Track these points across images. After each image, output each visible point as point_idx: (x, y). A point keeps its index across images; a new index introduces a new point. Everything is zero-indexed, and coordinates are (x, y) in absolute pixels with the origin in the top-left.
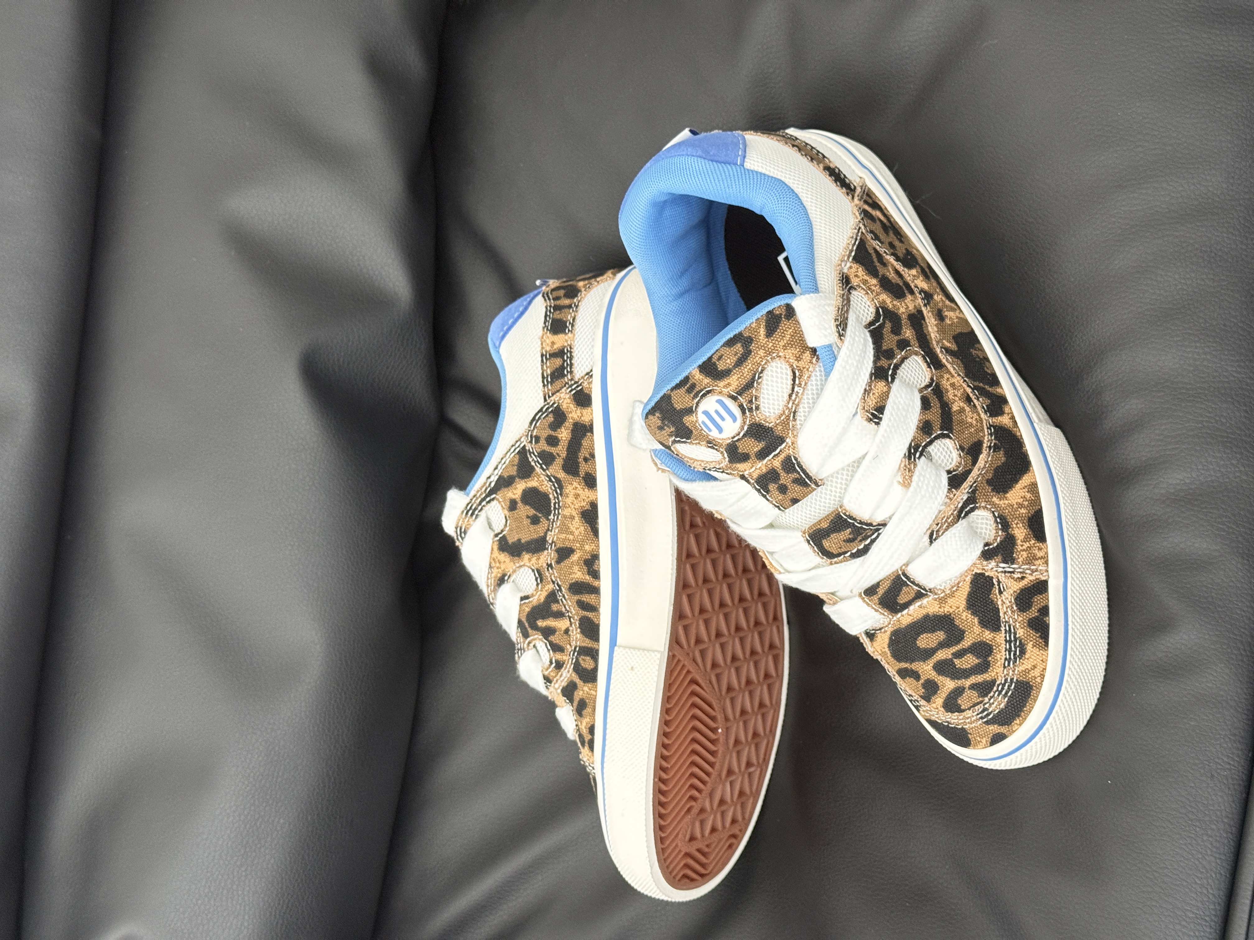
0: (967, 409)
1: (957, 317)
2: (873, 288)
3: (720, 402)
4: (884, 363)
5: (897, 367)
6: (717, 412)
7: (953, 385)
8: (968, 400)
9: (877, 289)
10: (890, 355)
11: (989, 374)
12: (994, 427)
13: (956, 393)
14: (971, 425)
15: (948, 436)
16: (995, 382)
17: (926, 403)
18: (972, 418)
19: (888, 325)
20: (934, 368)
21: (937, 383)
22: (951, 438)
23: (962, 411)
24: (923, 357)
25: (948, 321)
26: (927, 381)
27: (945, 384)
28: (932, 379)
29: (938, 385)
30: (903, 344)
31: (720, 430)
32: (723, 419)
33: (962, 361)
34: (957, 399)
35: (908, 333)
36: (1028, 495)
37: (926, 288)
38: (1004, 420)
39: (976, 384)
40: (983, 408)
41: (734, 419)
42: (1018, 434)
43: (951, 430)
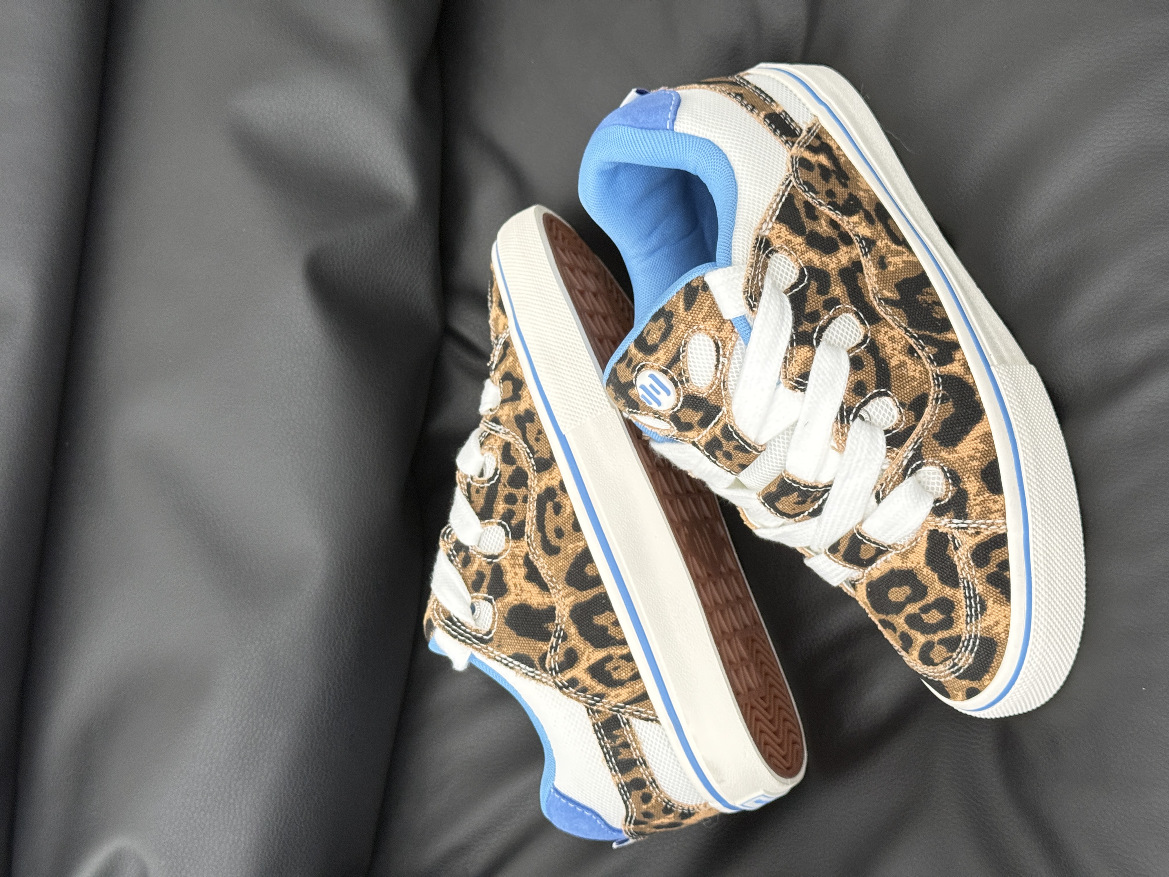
0: (909, 361)
1: (904, 262)
2: (797, 247)
3: (652, 376)
4: (806, 327)
5: (823, 329)
6: (651, 386)
7: (892, 339)
8: (911, 351)
9: (803, 247)
10: (814, 317)
11: (937, 319)
12: (942, 377)
13: (896, 346)
14: (914, 378)
15: (886, 394)
16: (946, 325)
17: (856, 363)
18: (915, 371)
19: (814, 285)
20: (869, 324)
21: (871, 340)
22: (888, 395)
23: (902, 364)
24: (856, 314)
25: (891, 268)
26: (859, 338)
27: (882, 338)
28: (866, 337)
29: (873, 342)
30: (831, 303)
31: (659, 404)
32: (658, 393)
33: (904, 310)
34: (896, 352)
35: (838, 290)
36: (981, 446)
37: (869, 235)
38: (954, 368)
39: (921, 333)
40: (929, 358)
41: (668, 393)
42: (971, 381)
43: (888, 386)
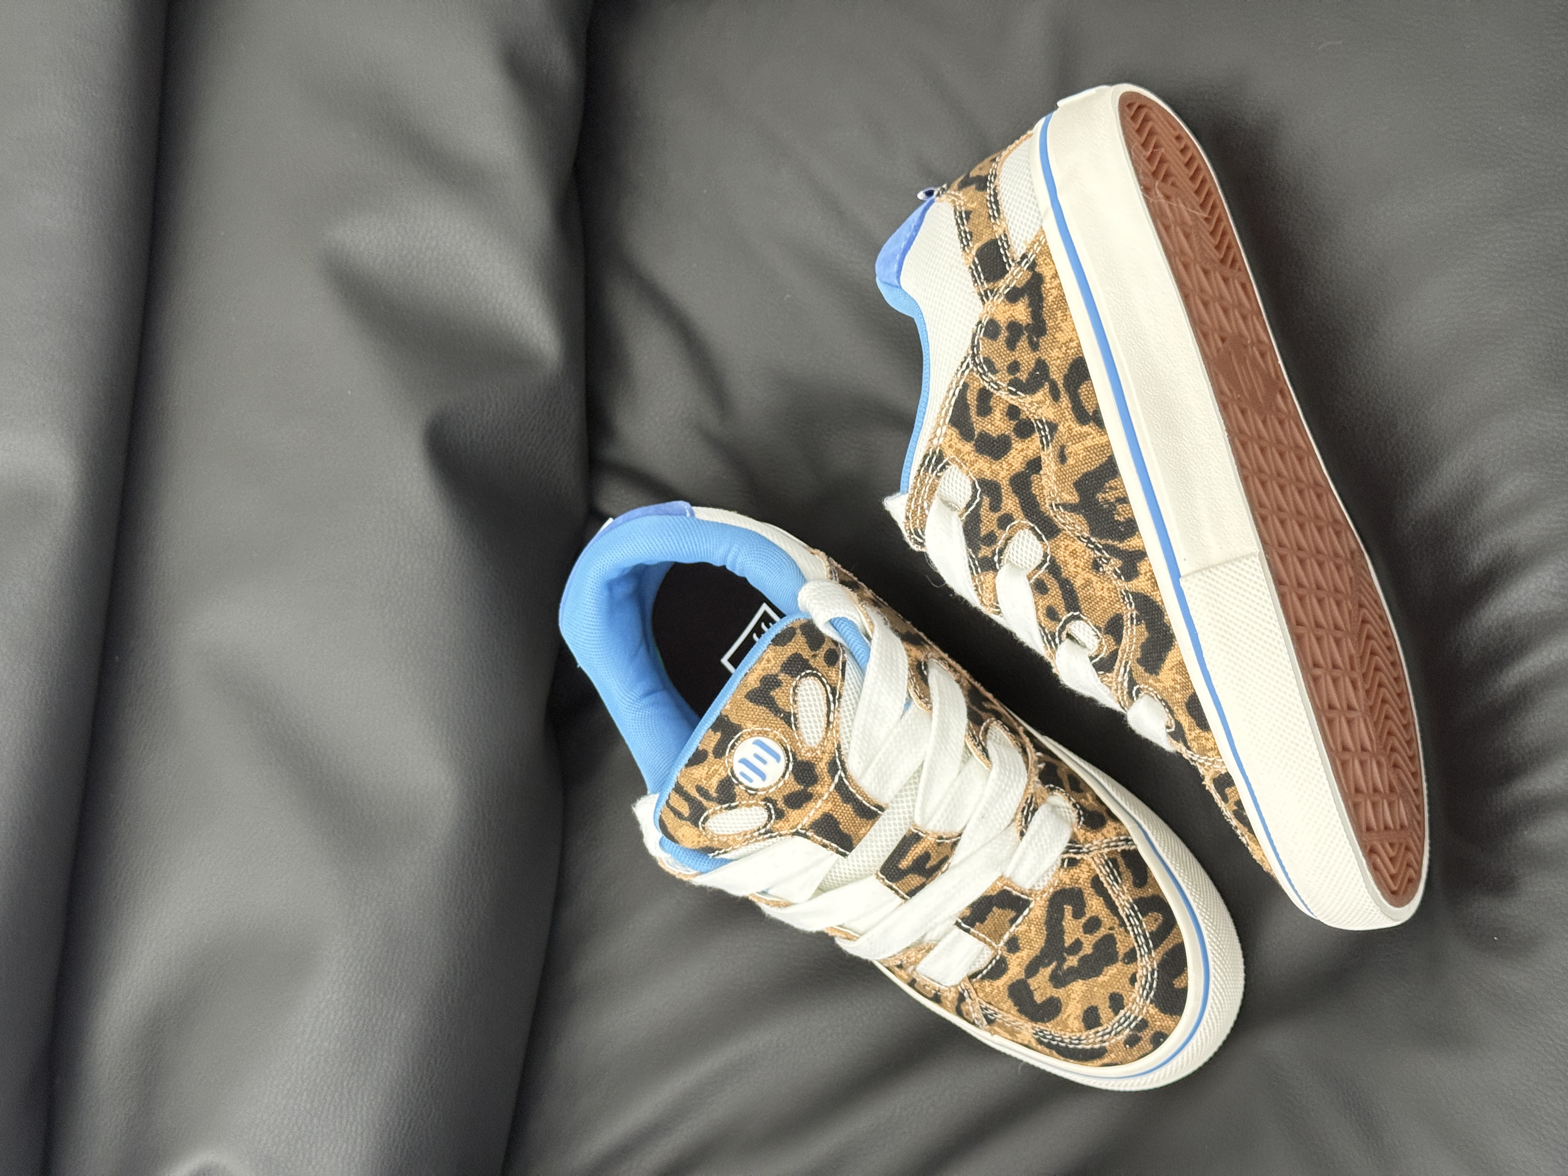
0: (1094, 579)
1: (1086, 449)
2: (966, 457)
4: (985, 551)
5: (1001, 552)
7: (1073, 553)
8: (1096, 566)
9: (972, 457)
10: (991, 539)
11: (1120, 523)
12: (1132, 593)
13: (1078, 562)
14: (1102, 598)
15: (1078, 618)
16: (1131, 528)
17: (1040, 587)
18: (1102, 590)
19: (986, 501)
20: (1047, 540)
21: (1052, 556)
22: (1082, 619)
23: (1088, 583)
24: (1032, 529)
25: (1071, 461)
26: (1040, 558)
27: (1062, 556)
28: (1045, 555)
29: (1053, 561)
30: (1005, 521)
33: (1085, 516)
34: (1080, 570)
35: (1010, 503)
36: (1178, 677)
37: (1052, 417)
38: (1140, 584)
39: (1103, 542)
40: (1116, 572)
42: (1158, 599)
43: (1077, 608)
